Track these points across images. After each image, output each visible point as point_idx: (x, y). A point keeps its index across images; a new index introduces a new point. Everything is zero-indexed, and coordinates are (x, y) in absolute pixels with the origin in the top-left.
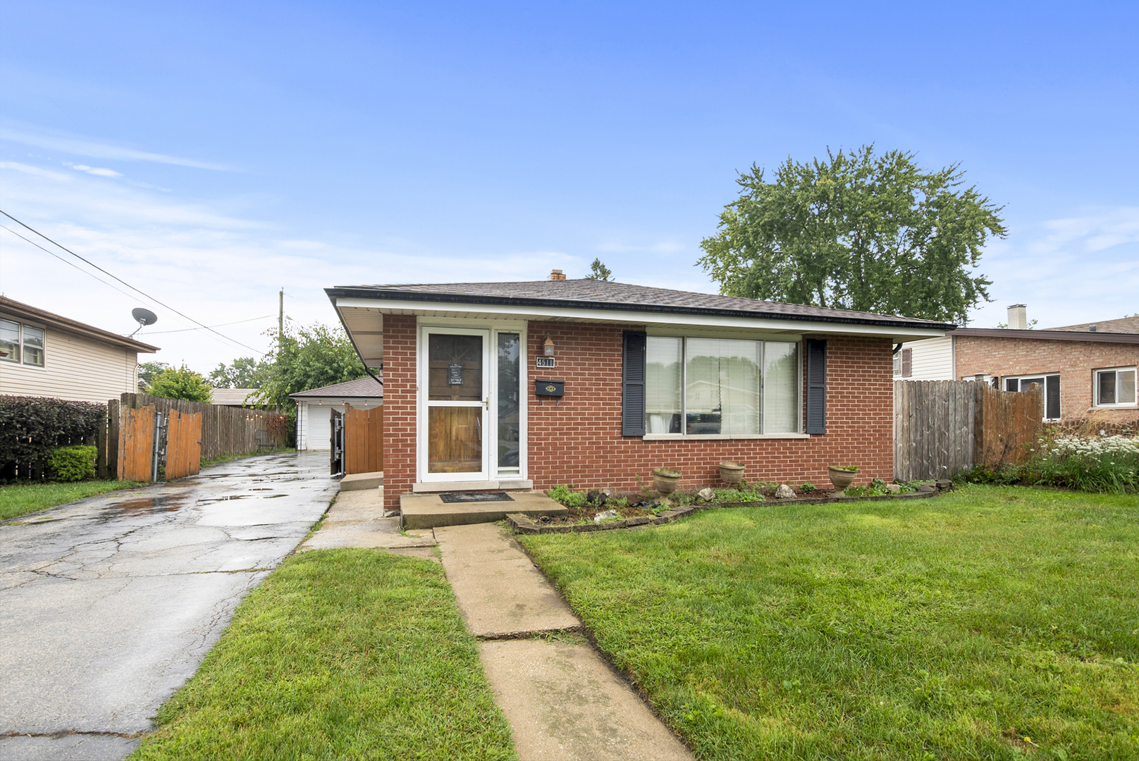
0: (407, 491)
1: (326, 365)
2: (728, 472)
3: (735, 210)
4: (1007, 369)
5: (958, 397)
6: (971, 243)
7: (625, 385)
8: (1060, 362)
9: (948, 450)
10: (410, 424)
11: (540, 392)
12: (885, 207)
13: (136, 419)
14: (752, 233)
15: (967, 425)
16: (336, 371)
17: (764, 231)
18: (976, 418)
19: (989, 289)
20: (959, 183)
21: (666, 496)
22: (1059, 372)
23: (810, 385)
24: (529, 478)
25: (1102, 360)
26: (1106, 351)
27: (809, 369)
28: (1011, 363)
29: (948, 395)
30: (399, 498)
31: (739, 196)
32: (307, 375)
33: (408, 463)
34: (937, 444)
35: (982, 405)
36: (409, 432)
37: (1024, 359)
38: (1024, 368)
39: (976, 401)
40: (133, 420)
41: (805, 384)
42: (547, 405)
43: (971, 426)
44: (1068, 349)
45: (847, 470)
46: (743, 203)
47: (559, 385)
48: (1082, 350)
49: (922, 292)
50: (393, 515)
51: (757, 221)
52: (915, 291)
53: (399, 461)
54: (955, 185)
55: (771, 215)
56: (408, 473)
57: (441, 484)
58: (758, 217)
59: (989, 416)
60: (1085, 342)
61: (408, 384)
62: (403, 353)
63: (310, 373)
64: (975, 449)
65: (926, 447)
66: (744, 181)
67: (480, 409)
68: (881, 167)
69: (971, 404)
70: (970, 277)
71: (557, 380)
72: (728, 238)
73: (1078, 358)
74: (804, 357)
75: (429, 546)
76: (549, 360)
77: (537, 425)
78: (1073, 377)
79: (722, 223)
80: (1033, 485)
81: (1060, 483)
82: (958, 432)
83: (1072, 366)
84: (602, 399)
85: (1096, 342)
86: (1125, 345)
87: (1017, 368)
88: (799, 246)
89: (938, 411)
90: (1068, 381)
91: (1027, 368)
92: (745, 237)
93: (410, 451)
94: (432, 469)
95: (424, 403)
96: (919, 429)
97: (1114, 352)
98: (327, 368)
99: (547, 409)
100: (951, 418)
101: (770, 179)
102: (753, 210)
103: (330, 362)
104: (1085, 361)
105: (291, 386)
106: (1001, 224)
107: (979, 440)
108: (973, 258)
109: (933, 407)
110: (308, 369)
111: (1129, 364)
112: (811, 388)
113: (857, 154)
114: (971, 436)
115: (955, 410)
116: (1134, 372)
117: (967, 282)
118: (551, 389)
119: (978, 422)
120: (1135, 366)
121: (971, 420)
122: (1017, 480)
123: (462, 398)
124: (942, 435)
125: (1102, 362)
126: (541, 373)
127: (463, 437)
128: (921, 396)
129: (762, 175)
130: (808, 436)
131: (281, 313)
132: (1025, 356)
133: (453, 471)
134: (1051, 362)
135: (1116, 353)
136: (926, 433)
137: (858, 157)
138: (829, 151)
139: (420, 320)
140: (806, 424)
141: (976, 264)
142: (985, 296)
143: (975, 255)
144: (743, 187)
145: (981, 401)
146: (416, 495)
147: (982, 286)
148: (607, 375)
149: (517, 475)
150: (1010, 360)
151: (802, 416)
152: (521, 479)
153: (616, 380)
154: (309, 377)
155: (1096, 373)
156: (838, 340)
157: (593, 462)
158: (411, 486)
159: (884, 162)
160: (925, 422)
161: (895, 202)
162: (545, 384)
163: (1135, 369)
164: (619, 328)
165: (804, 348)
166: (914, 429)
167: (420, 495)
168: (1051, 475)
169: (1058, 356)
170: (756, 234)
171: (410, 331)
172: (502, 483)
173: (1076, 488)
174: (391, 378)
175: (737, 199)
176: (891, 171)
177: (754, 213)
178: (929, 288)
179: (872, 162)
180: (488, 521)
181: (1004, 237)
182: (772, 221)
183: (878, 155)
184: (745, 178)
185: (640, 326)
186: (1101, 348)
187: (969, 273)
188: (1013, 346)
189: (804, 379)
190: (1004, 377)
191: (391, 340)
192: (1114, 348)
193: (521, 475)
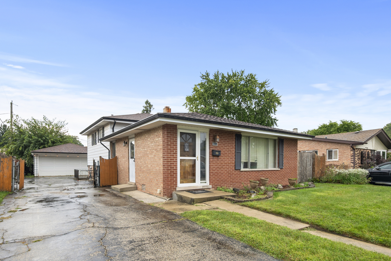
0: (174, 190)
1: (39, 138)
2: (265, 181)
3: (199, 87)
4: (303, 148)
5: (309, 157)
6: (274, 107)
7: (236, 152)
8: (318, 147)
9: (307, 173)
10: (175, 166)
11: (214, 154)
12: (249, 92)
13: (4, 162)
14: (207, 96)
15: (311, 166)
16: (44, 141)
17: (211, 96)
18: (313, 164)
19: (277, 122)
20: (269, 87)
21: (254, 189)
22: (317, 150)
23: (280, 153)
24: (210, 184)
25: (329, 147)
26: (330, 144)
27: (280, 148)
28: (304, 147)
29: (307, 157)
30: (172, 193)
31: (201, 82)
32: (30, 142)
33: (175, 180)
34: (305, 171)
35: (314, 160)
36: (175, 169)
37: (308, 146)
38: (308, 148)
39: (313, 158)
40: (2, 163)
41: (279, 153)
42: (215, 159)
43: (312, 166)
44: (320, 143)
45: (295, 180)
46: (202, 85)
47: (219, 152)
48: (324, 144)
49: (260, 122)
50: (170, 199)
51: (208, 92)
52: (258, 121)
53: (172, 179)
54: (267, 87)
55: (213, 90)
56: (175, 184)
57: (185, 187)
58: (209, 91)
59: (316, 163)
60: (325, 141)
61: (175, 151)
62: (173, 139)
63: (32, 141)
64: (312, 173)
65: (302, 172)
66: (203, 77)
67: (195, 160)
68: (247, 78)
69: (312, 159)
70: (272, 118)
71: (218, 150)
72: (196, 97)
73: (323, 146)
74: (278, 144)
75: (216, 208)
76: (216, 143)
77: (212, 166)
78: (321, 152)
79: (194, 91)
80: (331, 182)
81: (339, 182)
82: (309, 168)
83: (321, 148)
84: (230, 157)
85: (328, 142)
86: (335, 143)
87: (306, 148)
88: (223, 103)
89: (305, 161)
90: (320, 153)
91: (309, 148)
92: (204, 97)
93: (175, 176)
94: (181, 182)
95: (179, 158)
96: (301, 167)
97: (332, 145)
98: (40, 139)
99: (215, 160)
100: (308, 163)
101: (211, 77)
102: (207, 88)
103: (41, 137)
104: (325, 147)
105: (22, 147)
106: (280, 102)
107: (314, 170)
108: (274, 112)
109: (304, 160)
110: (31, 139)
111: (336, 148)
112: (280, 154)
113: (239, 73)
114: (312, 169)
115: (308, 161)
116: (337, 150)
117: (271, 119)
118: (217, 153)
119: (313, 165)
120: (338, 149)
121: (312, 164)
122: (327, 182)
123: (188, 156)
124: (306, 168)
125: (329, 148)
126: (213, 148)
127: (189, 170)
128: (302, 157)
129: (209, 75)
130: (279, 169)
131: (12, 112)
132: (308, 145)
133: (186, 183)
134: (315, 147)
135: (333, 145)
136: (303, 168)
137: (240, 74)
138: (232, 71)
139: (178, 127)
140: (279, 165)
141: (275, 114)
142: (276, 124)
143: (275, 110)
144: (202, 79)
145: (314, 158)
146: (177, 192)
147: (275, 121)
148: (231, 149)
149: (206, 184)
150: (304, 146)
151: (277, 163)
152: (207, 185)
153: (233, 150)
154: (32, 143)
155: (327, 150)
156: (286, 139)
157: (227, 178)
158: (176, 189)
159: (248, 77)
160: (302, 165)
161: (252, 91)
162: (216, 151)
163: (338, 150)
164: (234, 133)
165: (278, 141)
166: (300, 167)
167: (179, 192)
168: (336, 180)
169: (317, 145)
170: (208, 97)
171: (175, 131)
172: (203, 186)
173: (343, 183)
174: (169, 148)
175: (200, 83)
176: (249, 80)
177: (207, 89)
178: (262, 120)
179: (243, 76)
180: (216, 199)
181: (281, 106)
182: (214, 92)
183: (246, 74)
184: (203, 76)
185: (239, 132)
186: (329, 143)
187: (272, 116)
188: (305, 142)
189: (278, 151)
190: (302, 151)
191: (169, 134)
192: (332, 143)
193: (207, 184)
